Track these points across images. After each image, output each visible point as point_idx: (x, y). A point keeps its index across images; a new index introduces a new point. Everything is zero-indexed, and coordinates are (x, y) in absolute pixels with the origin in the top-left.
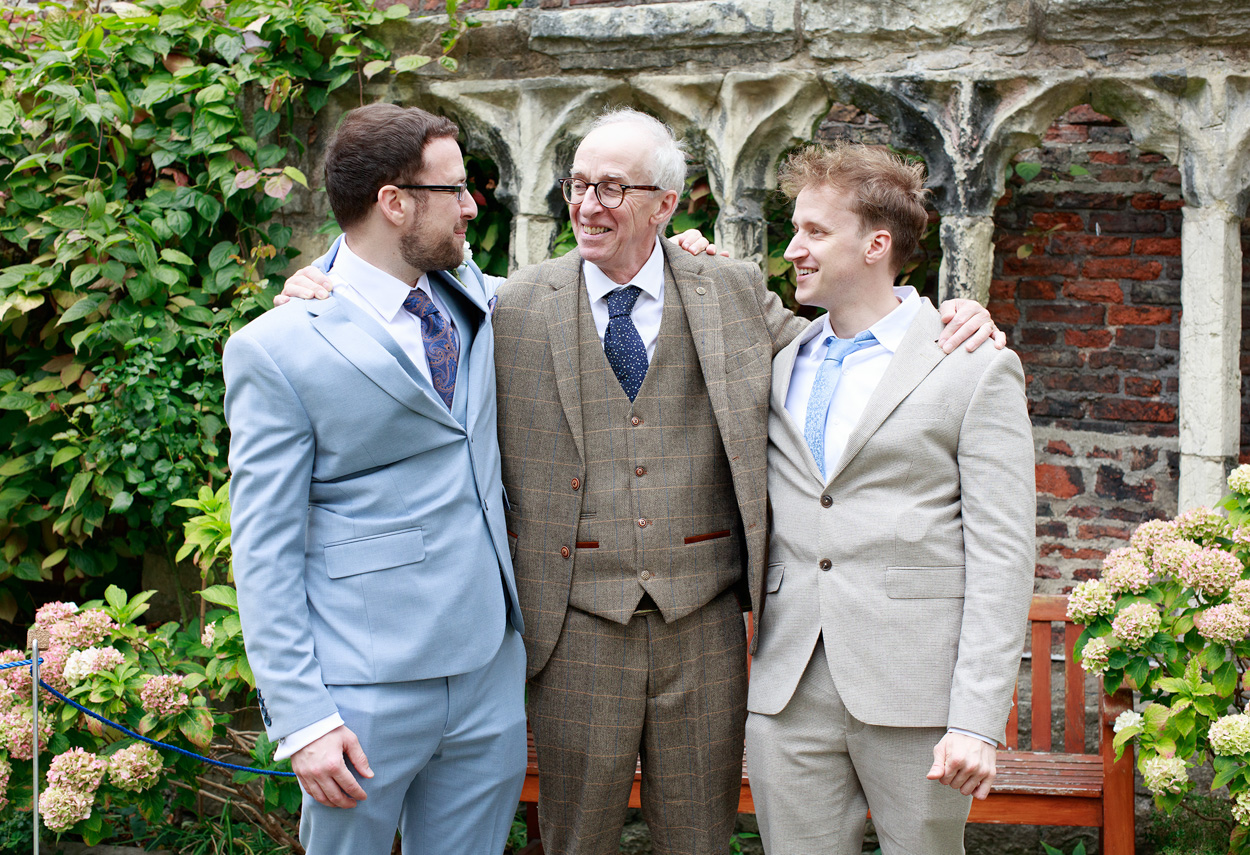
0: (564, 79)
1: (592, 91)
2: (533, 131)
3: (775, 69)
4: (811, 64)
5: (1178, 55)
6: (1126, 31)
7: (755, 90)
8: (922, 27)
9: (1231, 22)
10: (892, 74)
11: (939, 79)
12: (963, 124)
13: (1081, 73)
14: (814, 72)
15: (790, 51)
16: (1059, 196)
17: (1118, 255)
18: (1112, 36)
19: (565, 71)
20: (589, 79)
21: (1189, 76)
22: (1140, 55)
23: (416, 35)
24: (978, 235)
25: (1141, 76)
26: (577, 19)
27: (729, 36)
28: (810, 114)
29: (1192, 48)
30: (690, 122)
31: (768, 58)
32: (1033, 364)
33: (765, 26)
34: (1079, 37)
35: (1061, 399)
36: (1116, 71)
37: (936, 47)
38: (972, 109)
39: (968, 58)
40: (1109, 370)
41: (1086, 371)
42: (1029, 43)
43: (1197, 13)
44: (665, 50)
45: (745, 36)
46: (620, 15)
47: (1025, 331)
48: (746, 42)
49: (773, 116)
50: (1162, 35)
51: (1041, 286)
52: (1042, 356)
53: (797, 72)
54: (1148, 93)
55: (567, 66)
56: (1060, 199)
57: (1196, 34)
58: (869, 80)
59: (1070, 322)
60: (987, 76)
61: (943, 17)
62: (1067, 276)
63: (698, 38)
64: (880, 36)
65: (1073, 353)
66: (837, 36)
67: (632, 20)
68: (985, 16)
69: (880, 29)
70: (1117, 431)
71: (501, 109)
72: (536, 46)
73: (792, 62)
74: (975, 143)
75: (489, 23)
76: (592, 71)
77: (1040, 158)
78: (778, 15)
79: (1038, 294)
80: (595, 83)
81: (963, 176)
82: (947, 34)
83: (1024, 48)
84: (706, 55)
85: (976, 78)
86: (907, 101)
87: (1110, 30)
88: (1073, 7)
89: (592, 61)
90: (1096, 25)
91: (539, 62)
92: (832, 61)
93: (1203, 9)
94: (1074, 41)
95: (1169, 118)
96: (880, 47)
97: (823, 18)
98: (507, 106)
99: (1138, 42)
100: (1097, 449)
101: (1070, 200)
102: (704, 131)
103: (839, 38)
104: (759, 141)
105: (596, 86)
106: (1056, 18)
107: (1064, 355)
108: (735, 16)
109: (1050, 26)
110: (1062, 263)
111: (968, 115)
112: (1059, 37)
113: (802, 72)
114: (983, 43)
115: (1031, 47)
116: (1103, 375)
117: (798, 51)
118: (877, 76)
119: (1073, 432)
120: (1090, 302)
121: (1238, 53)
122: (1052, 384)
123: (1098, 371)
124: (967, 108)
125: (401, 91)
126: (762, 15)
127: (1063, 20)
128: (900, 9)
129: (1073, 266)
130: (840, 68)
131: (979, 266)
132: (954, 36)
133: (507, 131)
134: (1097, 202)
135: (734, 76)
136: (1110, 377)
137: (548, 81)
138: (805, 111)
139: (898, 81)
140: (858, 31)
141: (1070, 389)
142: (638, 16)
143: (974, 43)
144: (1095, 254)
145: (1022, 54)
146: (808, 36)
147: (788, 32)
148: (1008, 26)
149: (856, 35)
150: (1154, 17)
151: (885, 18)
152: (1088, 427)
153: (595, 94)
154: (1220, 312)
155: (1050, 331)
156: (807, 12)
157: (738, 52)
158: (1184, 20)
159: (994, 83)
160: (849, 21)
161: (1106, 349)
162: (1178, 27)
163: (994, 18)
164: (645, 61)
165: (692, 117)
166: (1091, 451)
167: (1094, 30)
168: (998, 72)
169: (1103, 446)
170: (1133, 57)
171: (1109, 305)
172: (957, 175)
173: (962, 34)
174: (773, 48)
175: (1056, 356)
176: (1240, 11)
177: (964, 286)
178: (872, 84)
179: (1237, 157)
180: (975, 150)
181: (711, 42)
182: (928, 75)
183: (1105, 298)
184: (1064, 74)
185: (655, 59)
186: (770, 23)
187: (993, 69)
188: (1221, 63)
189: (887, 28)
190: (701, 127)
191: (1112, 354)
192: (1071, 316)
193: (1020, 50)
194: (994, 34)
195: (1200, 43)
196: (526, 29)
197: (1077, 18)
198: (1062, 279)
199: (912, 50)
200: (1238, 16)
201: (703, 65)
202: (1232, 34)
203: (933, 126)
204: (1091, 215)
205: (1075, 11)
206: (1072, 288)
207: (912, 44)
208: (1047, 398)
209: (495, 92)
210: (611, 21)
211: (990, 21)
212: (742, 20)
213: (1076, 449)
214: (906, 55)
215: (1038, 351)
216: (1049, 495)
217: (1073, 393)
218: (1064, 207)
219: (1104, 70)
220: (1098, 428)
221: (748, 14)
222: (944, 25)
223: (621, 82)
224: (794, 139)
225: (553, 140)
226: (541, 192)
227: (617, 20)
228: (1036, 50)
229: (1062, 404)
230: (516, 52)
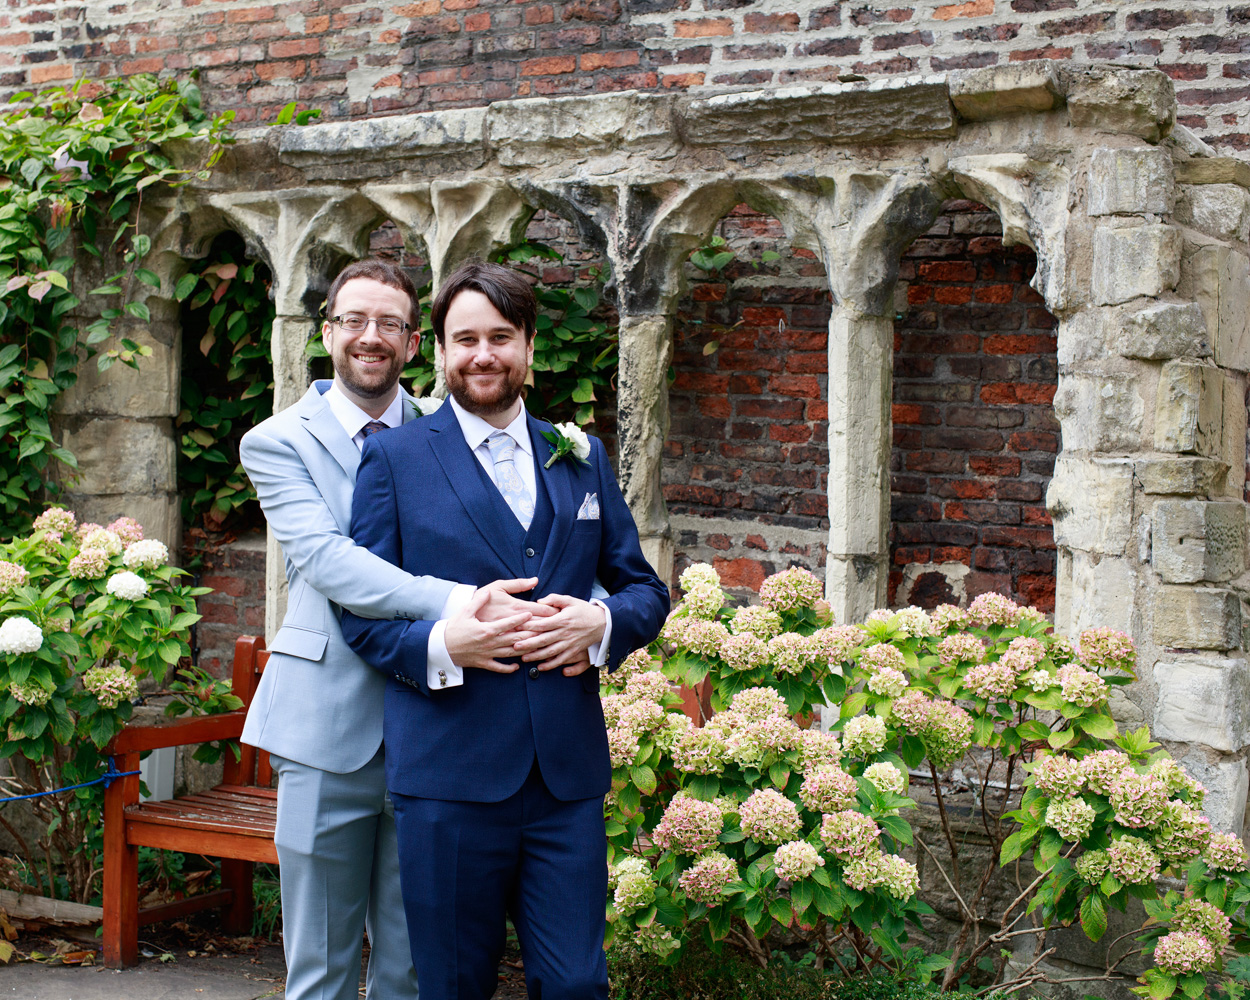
0: (311, 190)
1: (333, 200)
2: (288, 238)
3: (470, 177)
4: (500, 171)
5: (809, 155)
6: (758, 134)
7: (458, 197)
8: (585, 134)
9: (850, 122)
10: (562, 180)
11: (601, 184)
12: (621, 228)
13: (721, 175)
14: (503, 179)
15: (481, 160)
16: (766, 291)
17: (815, 350)
18: (747, 139)
19: (311, 182)
20: (329, 189)
21: (817, 175)
22: (776, 155)
23: (194, 152)
24: (642, 333)
25: (775, 176)
26: (314, 134)
27: (430, 147)
28: (508, 218)
29: (822, 148)
30: (410, 228)
31: (465, 167)
32: (742, 459)
33: (458, 137)
34: (718, 140)
35: (765, 493)
36: (754, 172)
37: (602, 153)
38: (629, 212)
39: (626, 163)
40: (807, 466)
41: (788, 466)
42: (676, 147)
43: (816, 114)
44: (384, 160)
45: (443, 146)
46: (347, 129)
47: (735, 425)
48: (446, 152)
49: (471, 221)
50: (791, 136)
51: (749, 380)
52: (749, 451)
53: (488, 180)
54: (784, 193)
55: (311, 178)
56: (766, 294)
57: (821, 134)
58: (545, 185)
59: (773, 416)
60: (639, 180)
61: (603, 124)
62: (772, 371)
63: (407, 150)
64: (553, 144)
65: (776, 447)
66: (517, 144)
67: (356, 133)
68: (637, 122)
69: (551, 138)
70: (811, 527)
71: (268, 217)
72: (285, 160)
73: (485, 170)
74: (632, 245)
75: (247, 140)
76: (330, 182)
77: (751, 253)
78: (470, 125)
79: (747, 390)
80: (335, 193)
81: (621, 277)
82: (609, 140)
83: (672, 152)
84: (416, 165)
85: (631, 182)
86: (577, 205)
87: (744, 132)
88: (707, 112)
89: (328, 173)
90: (730, 128)
91: (290, 174)
92: (517, 169)
93: (821, 110)
94: (715, 144)
95: (806, 217)
96: (556, 154)
97: (506, 128)
98: (273, 215)
99: (772, 143)
100: (789, 544)
101: (774, 295)
102: (422, 236)
103: (520, 146)
104: (466, 245)
105: (335, 195)
106: (696, 123)
107: (768, 449)
108: (435, 128)
109: (691, 131)
110: (767, 357)
111: (625, 218)
112: (700, 141)
113: (492, 179)
114: (639, 148)
115: (679, 151)
116: (801, 471)
117: (489, 160)
118: (551, 182)
119: (773, 527)
120: (791, 397)
121: (864, 151)
122: (758, 479)
123: (797, 467)
124: (624, 211)
125: (186, 204)
126: (457, 126)
127: (701, 124)
128: (567, 118)
129: (777, 361)
130: (523, 175)
131: (643, 365)
132: (614, 142)
133: (269, 238)
134: (797, 296)
135: (436, 184)
136: (808, 473)
137: (298, 192)
138: (504, 216)
139: (569, 187)
140: (534, 139)
141: (773, 483)
142: (362, 130)
143: (632, 148)
144: (795, 348)
145: (671, 158)
146: (494, 146)
147: (476, 142)
148: (657, 131)
149: (534, 144)
150: (780, 119)
151: (555, 127)
152: (787, 523)
153: (336, 203)
154: (845, 410)
155: (756, 426)
156: (492, 123)
157: (440, 161)
158: (807, 121)
159: (649, 186)
160: (526, 130)
161: (805, 444)
162: (803, 128)
163: (645, 123)
164: (370, 172)
165: (411, 223)
166: (784, 546)
167: (730, 133)
168: (649, 176)
169: (795, 542)
170: (769, 158)
171: (809, 400)
172: (618, 276)
173: (621, 140)
174: (468, 158)
175: (762, 451)
176: (854, 111)
177: (624, 384)
178: (548, 189)
179: (859, 256)
180: (633, 252)
181: (418, 153)
182: (592, 181)
183: (805, 394)
184: (707, 177)
185: (377, 169)
186: (463, 134)
187: (644, 173)
188: (848, 162)
189: (557, 136)
190: (418, 232)
191: (810, 450)
192: (773, 411)
193: (669, 154)
194: (646, 139)
195: (828, 143)
196: (275, 145)
197: (713, 122)
198: (768, 374)
199: (583, 156)
200: (854, 116)
201: (416, 175)
202: (852, 134)
203: (600, 229)
204: (793, 310)
205: (709, 115)
206: (776, 383)
207: (582, 151)
208: (753, 492)
209: (258, 202)
210: (340, 135)
211: (642, 127)
212: (441, 132)
213: (771, 544)
214: (578, 161)
215: (745, 445)
216: (748, 589)
217: (776, 488)
218: (768, 302)
219: (746, 172)
220: (795, 523)
221: (446, 126)
222: (603, 132)
223: (354, 191)
224: (494, 242)
225: (303, 246)
226: (296, 294)
227: (344, 134)
228: (683, 154)
229: (767, 498)
230: (271, 166)
